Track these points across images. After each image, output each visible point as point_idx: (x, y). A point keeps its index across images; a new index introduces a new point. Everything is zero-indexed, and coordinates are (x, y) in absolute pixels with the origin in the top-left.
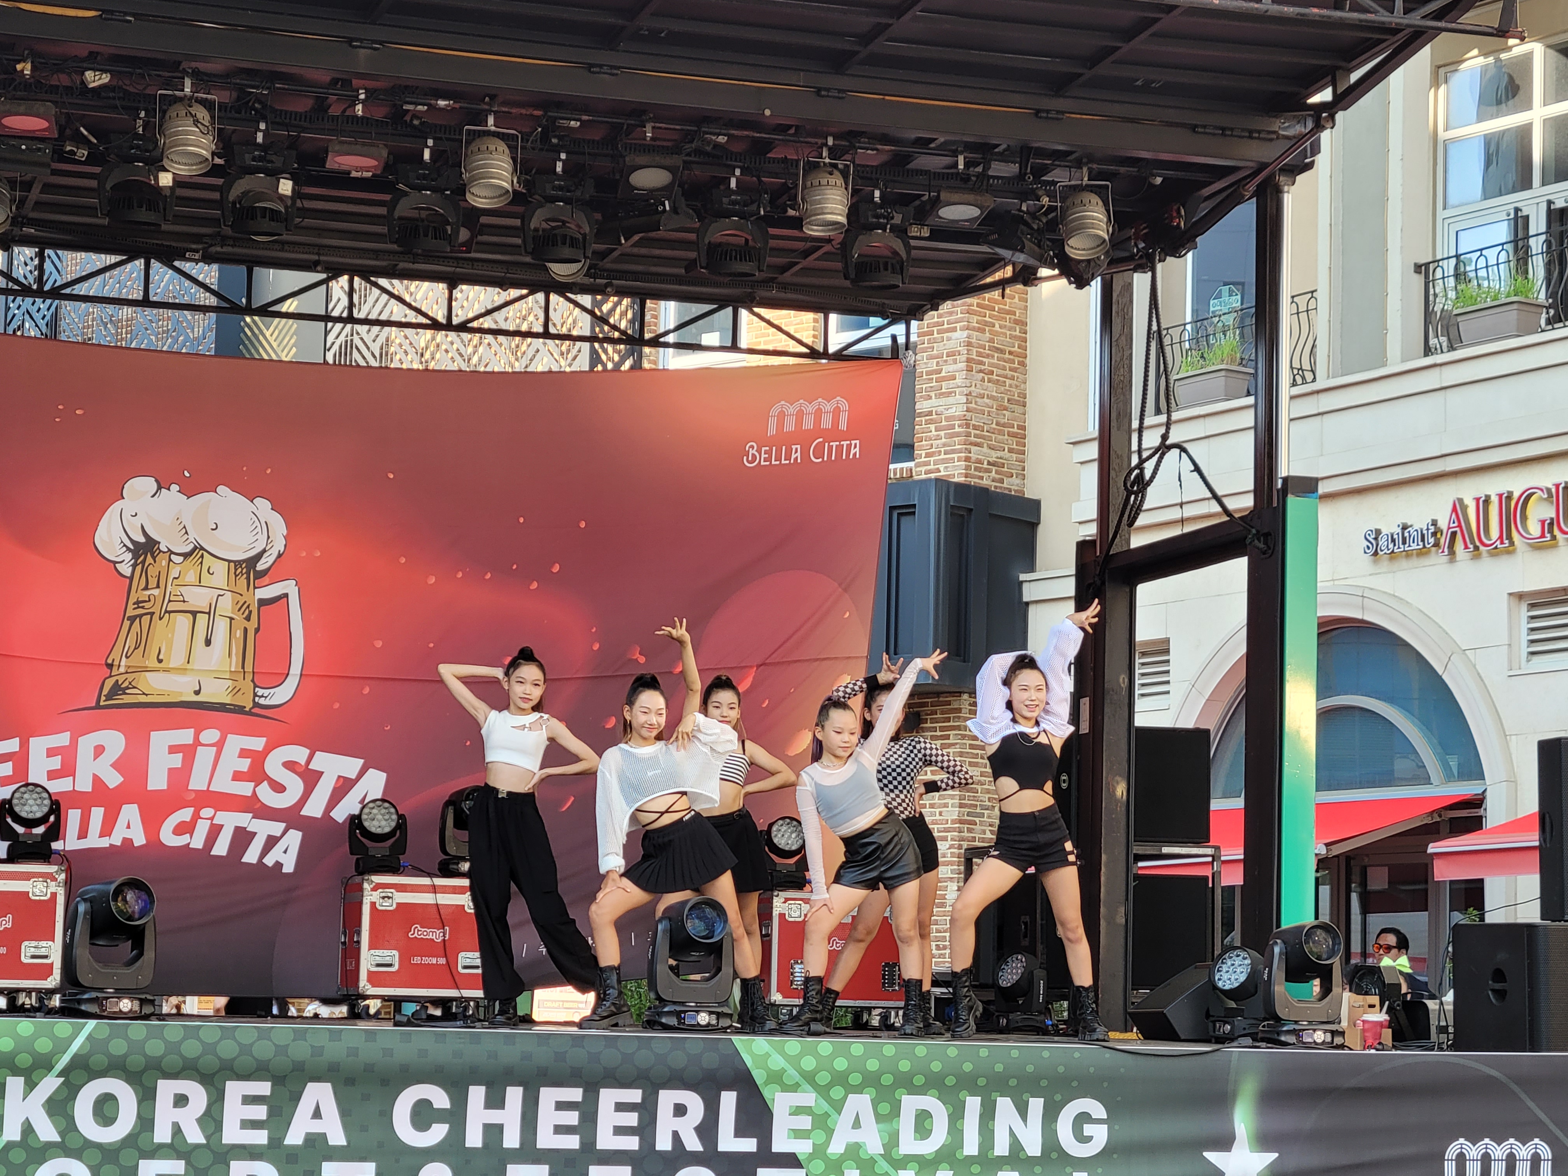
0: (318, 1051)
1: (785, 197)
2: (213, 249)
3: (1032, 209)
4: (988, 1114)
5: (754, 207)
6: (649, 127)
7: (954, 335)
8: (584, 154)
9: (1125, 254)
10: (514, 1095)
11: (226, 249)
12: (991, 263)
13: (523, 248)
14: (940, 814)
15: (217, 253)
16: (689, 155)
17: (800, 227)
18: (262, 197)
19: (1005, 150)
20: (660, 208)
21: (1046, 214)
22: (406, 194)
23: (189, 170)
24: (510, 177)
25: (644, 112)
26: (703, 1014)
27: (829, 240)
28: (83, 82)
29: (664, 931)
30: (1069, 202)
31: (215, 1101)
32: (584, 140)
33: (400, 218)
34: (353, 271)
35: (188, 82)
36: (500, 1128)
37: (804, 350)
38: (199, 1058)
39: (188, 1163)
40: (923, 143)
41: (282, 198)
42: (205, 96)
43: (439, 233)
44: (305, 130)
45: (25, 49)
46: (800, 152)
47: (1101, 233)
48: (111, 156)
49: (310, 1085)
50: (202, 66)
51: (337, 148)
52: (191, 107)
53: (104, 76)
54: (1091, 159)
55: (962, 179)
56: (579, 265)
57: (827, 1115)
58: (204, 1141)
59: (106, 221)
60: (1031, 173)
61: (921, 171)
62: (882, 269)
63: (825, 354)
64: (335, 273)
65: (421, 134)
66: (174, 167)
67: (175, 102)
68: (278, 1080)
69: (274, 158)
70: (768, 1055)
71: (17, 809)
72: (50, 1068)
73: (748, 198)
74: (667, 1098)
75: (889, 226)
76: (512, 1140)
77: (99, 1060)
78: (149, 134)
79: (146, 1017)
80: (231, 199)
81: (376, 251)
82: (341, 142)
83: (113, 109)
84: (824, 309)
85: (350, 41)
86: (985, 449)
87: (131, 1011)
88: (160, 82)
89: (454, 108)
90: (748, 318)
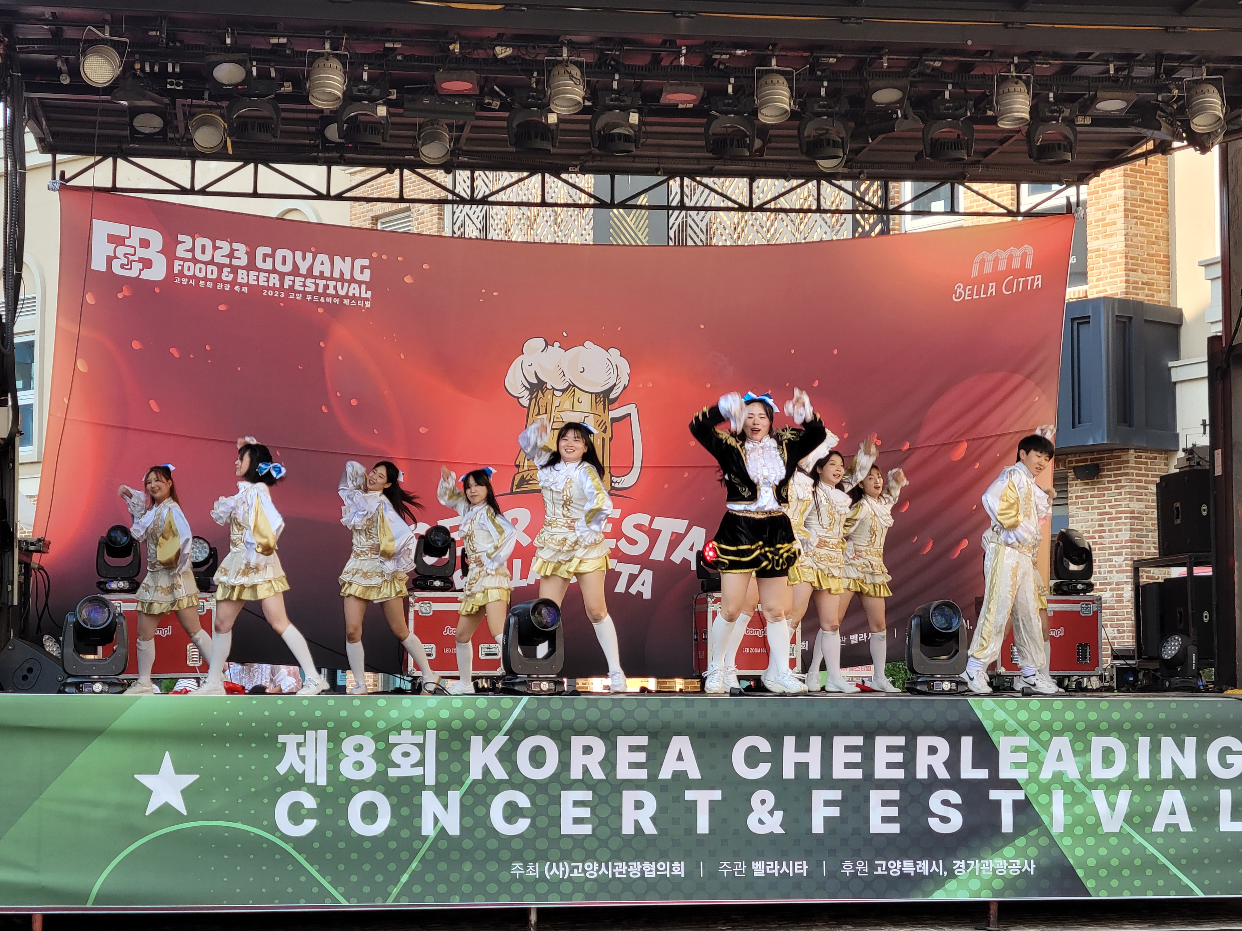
0: (679, 714)
1: (984, 102)
2: (587, 164)
3: (1166, 99)
4: (1155, 749)
5: (963, 110)
6: (885, 58)
7: (1114, 193)
8: (840, 81)
9: (1237, 127)
10: (816, 742)
11: (595, 164)
12: (1137, 140)
13: (799, 150)
14: (1117, 536)
15: (590, 166)
16: (914, 76)
17: (996, 123)
18: (618, 126)
19: (1144, 58)
20: (895, 116)
21: (1176, 102)
22: (716, 117)
23: (568, 111)
24: (787, 100)
25: (882, 48)
26: (946, 683)
27: (1018, 131)
28: (494, 55)
29: (916, 625)
30: (1193, 92)
31: (611, 750)
32: (840, 71)
33: (713, 134)
34: (682, 174)
35: (565, 50)
36: (807, 765)
38: (598, 720)
39: (594, 793)
40: (1084, 56)
41: (632, 126)
42: (576, 58)
43: (741, 144)
44: (645, 77)
45: (455, 35)
46: (994, 69)
47: (1217, 113)
48: (516, 104)
49: (675, 738)
50: (574, 38)
51: (669, 88)
52: (567, 67)
53: (508, 49)
54: (1208, 60)
55: (1113, 81)
56: (840, 159)
57: (1038, 752)
58: (604, 778)
59: (514, 149)
60: (1164, 72)
61: (1083, 77)
62: (1057, 148)
63: (1017, 213)
64: (671, 175)
65: (725, 75)
66: (557, 110)
67: (557, 64)
68: (652, 735)
70: (993, 710)
72: (499, 729)
73: (958, 104)
74: (923, 742)
75: (1061, 118)
76: (815, 773)
77: (531, 723)
78: (540, 87)
79: (559, 694)
80: (597, 129)
81: (699, 159)
82: (671, 84)
83: (515, 72)
84: (1017, 181)
85: (674, 13)
86: (1140, 273)
87: (549, 690)
88: (546, 51)
89: (747, 55)
90: (961, 190)
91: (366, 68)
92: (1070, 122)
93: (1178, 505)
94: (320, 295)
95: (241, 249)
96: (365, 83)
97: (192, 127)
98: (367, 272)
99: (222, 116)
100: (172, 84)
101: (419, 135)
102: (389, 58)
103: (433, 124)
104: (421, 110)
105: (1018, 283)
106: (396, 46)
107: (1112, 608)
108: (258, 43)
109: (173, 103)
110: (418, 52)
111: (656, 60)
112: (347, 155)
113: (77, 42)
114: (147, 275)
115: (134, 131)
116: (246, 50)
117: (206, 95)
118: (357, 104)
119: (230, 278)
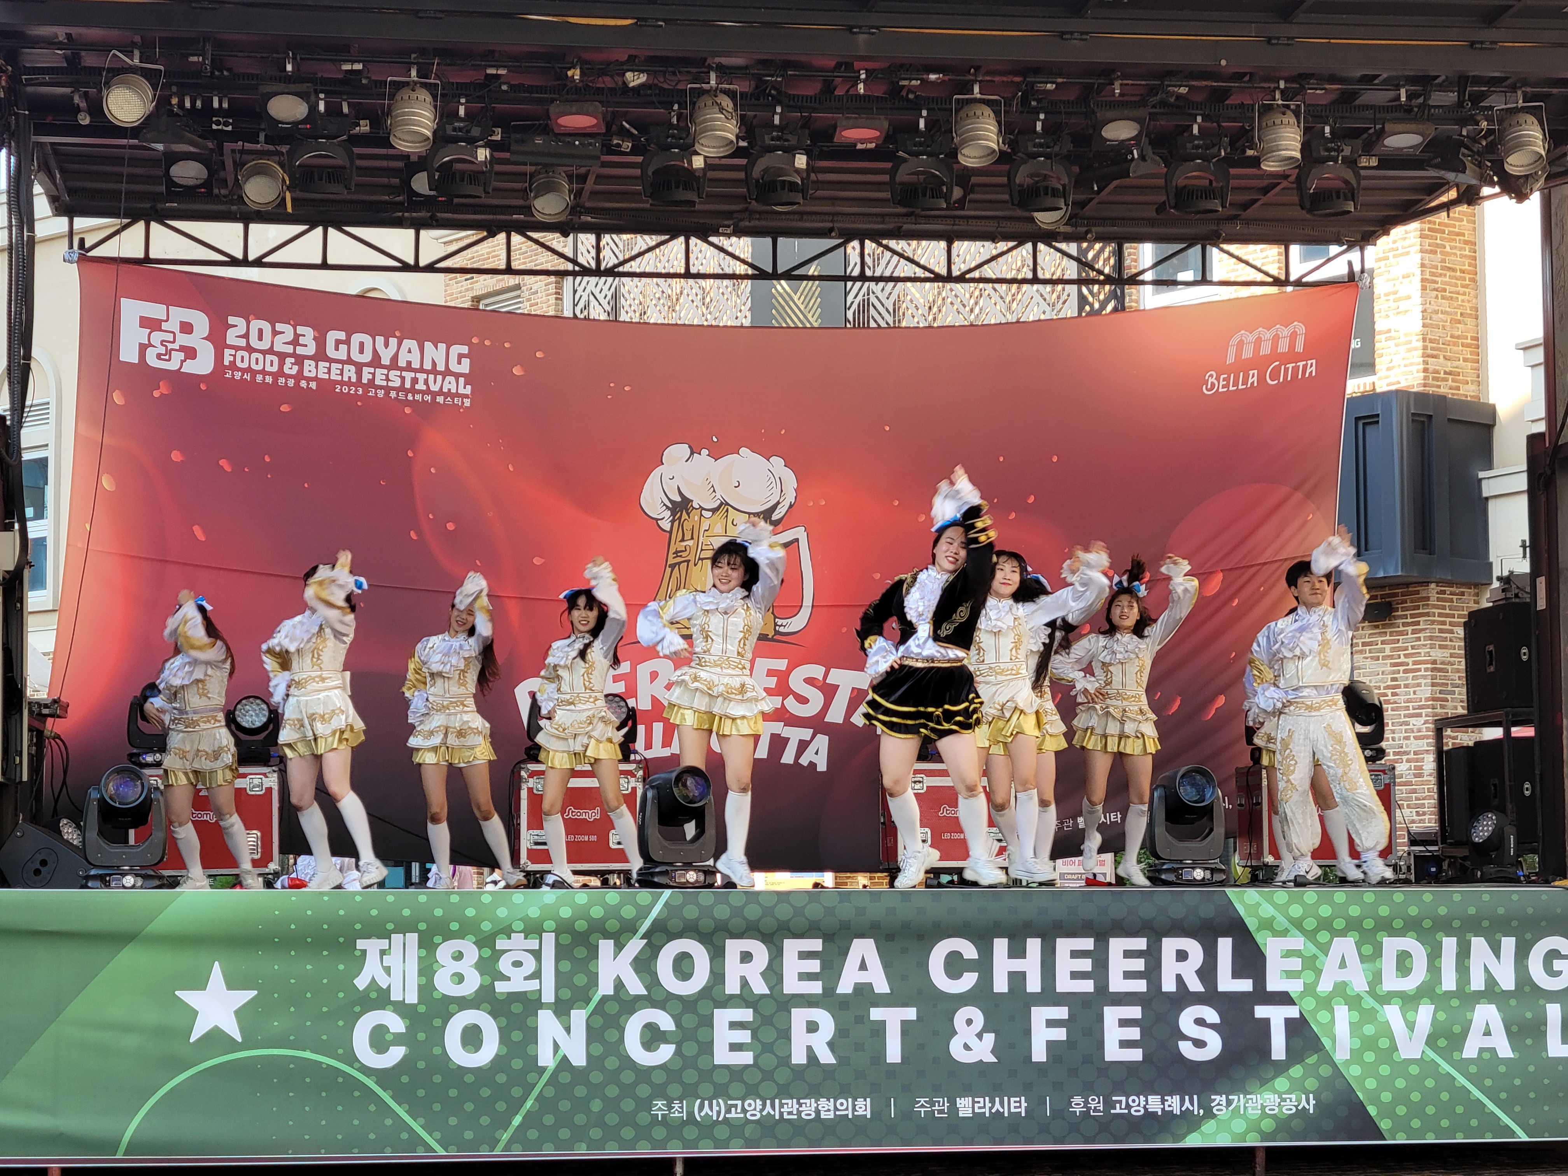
0: (862, 913)
1: (1243, 139)
2: (743, 225)
3: (1472, 134)
4: (1464, 952)
5: (1215, 150)
6: (1117, 85)
7: (1409, 259)
8: (1060, 113)
10: (1034, 946)
11: (753, 223)
12: (1437, 187)
13: (1010, 203)
15: (746, 227)
16: (1154, 106)
17: (1258, 165)
18: (780, 172)
19: (1444, 81)
20: (1130, 157)
21: (1485, 137)
22: (905, 160)
23: (718, 152)
24: (996, 137)
25: (1113, 71)
26: (1198, 870)
27: (1286, 175)
28: (625, 84)
29: (1160, 801)
30: (1506, 124)
32: (1060, 100)
33: (900, 184)
34: (863, 235)
35: (713, 75)
36: (1023, 975)
37: (1270, 280)
38: (759, 919)
39: (756, 1012)
40: (1369, 79)
41: (798, 171)
42: (727, 86)
43: (936, 194)
44: (815, 110)
45: (574, 57)
46: (1255, 97)
47: (1537, 149)
48: (651, 146)
49: (856, 941)
50: (725, 61)
51: (844, 123)
52: (716, 97)
53: (642, 76)
54: (1525, 83)
55: (1405, 110)
56: (1061, 213)
57: (1315, 957)
58: (767, 992)
59: (650, 205)
60: (1469, 99)
61: (1368, 105)
62: (1335, 196)
63: (1286, 282)
64: (848, 236)
65: (916, 106)
66: (704, 151)
67: (703, 94)
68: (828, 938)
70: (1258, 905)
72: (635, 931)
73: (1209, 142)
74: (1169, 946)
75: (1340, 158)
76: (1034, 985)
77: (675, 924)
78: (682, 124)
79: (711, 886)
80: (754, 176)
81: (883, 215)
82: (848, 118)
83: (651, 104)
84: (1285, 241)
85: (850, 29)
86: (1442, 359)
87: (697, 881)
88: (690, 77)
89: (943, 81)
90: (1214, 253)
92: (1352, 163)
93: (1491, 648)
94: (407, 391)
95: (308, 334)
96: (461, 120)
97: (243, 176)
98: (466, 362)
99: (282, 166)
100: (218, 123)
102: (492, 88)
103: (547, 172)
104: (533, 154)
106: (500, 72)
107: (1409, 783)
108: (327, 71)
109: (221, 148)
110: (528, 81)
112: (439, 215)
113: (98, 71)
114: (191, 367)
115: (171, 183)
116: (311, 79)
117: (262, 137)
118: (452, 146)
119: (294, 370)
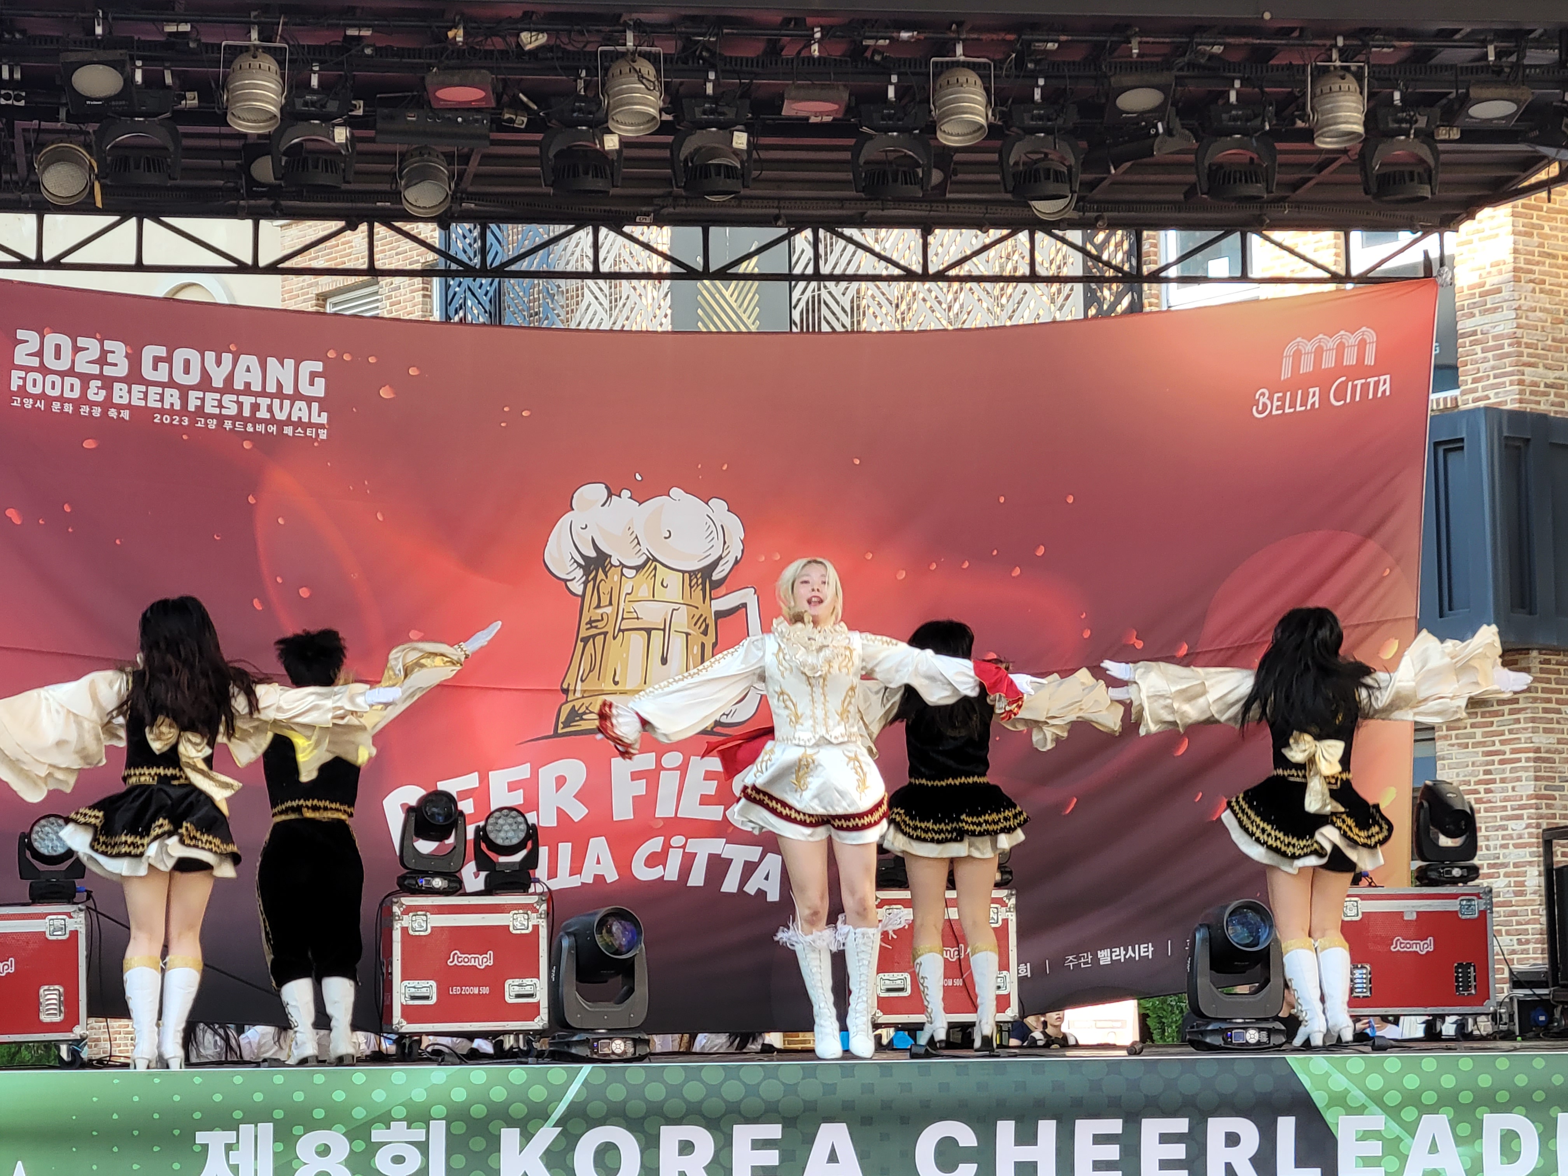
0: (830, 1089)
1: (1292, 107)
2: (666, 211)
5: (1258, 122)
6: (1135, 42)
7: (1497, 243)
8: (1064, 77)
10: (1047, 1129)
11: (678, 210)
12: (1532, 163)
13: (1002, 185)
14: (1513, 789)
15: (670, 214)
16: (1181, 69)
17: (1311, 140)
18: (714, 153)
19: (1541, 35)
20: (1153, 132)
22: (870, 137)
23: (636, 131)
24: (982, 109)
25: (1128, 26)
26: (1252, 1031)
27: (1345, 151)
28: (518, 45)
29: (1203, 940)
31: (723, 1147)
32: (1064, 62)
33: (866, 163)
34: (817, 223)
35: (630, 36)
36: (1033, 1166)
37: (1327, 275)
38: (702, 1101)
40: (1446, 35)
41: (736, 152)
42: (648, 49)
43: (910, 178)
44: (757, 76)
45: (457, 14)
46: (1306, 57)
48: (554, 121)
49: (824, 1127)
50: (644, 17)
51: (793, 93)
52: (634, 61)
53: (540, 36)
55: (1493, 72)
56: (1067, 200)
57: (1399, 1139)
59: (551, 191)
61: (1446, 66)
62: (1407, 179)
63: (1346, 278)
64: (797, 227)
65: (884, 70)
66: (620, 130)
67: (617, 58)
68: (789, 1122)
69: (725, 109)
70: (1328, 1075)
71: (492, 836)
72: (546, 1117)
73: (1250, 112)
74: (1216, 1127)
75: (1412, 131)
77: (597, 1107)
78: (591, 95)
79: (641, 1059)
80: (682, 158)
81: (841, 200)
82: (797, 87)
83: (553, 70)
84: (1345, 227)
86: (1541, 368)
87: (625, 1053)
88: (600, 38)
89: (918, 40)
90: (1256, 242)
91: (316, 69)
92: (1427, 136)
94: (246, 421)
95: (117, 350)
97: (40, 164)
98: (320, 382)
99: (87, 147)
100: (8, 97)
101: (401, 171)
102: (353, 52)
103: (421, 154)
104: (405, 133)
105: (1354, 387)
106: (363, 33)
107: (1508, 904)
108: (147, 33)
109: (10, 126)
110: (397, 42)
111: (774, 49)
112: (284, 203)
116: (127, 43)
117: (63, 114)
118: (302, 125)
119: (101, 396)
